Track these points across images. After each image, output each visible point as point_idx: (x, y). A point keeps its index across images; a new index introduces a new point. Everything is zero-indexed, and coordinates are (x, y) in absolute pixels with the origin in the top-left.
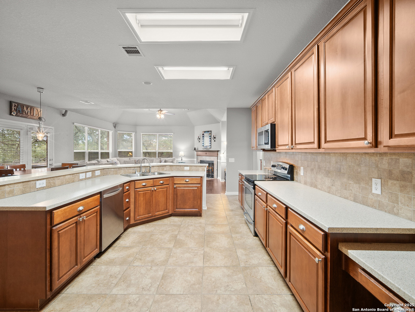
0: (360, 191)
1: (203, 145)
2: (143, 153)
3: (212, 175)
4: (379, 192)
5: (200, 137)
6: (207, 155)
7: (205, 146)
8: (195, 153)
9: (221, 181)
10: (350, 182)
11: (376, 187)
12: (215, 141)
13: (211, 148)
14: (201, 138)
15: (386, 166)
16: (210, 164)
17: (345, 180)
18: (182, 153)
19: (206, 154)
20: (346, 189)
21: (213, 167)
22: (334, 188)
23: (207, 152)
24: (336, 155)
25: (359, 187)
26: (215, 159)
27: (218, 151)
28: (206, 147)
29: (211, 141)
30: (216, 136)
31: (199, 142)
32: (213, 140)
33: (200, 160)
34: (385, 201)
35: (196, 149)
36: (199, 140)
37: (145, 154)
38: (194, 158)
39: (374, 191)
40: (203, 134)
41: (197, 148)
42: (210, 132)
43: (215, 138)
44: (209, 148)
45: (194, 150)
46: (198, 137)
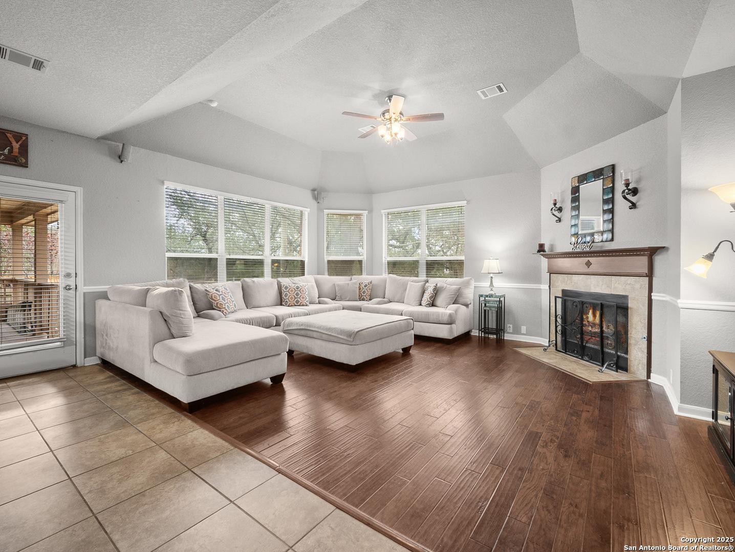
1: (573, 231)
2: (389, 263)
3: (618, 357)
5: (563, 201)
6: (593, 269)
7: (585, 235)
8: (544, 262)
9: (680, 409)
12: (634, 206)
13: (612, 240)
14: (568, 205)
16: (610, 307)
18: (491, 265)
19: (588, 264)
21: (621, 319)
23: (591, 259)
26: (637, 286)
27: (652, 252)
28: (588, 239)
29: (611, 211)
30: (639, 181)
31: (559, 220)
32: (621, 205)
33: (563, 291)
35: (546, 248)
36: (556, 213)
37: (394, 267)
38: (538, 280)
40: (575, 190)
41: (552, 247)
42: (606, 173)
43: (635, 192)
44: (602, 241)
45: (539, 251)
46: (552, 202)
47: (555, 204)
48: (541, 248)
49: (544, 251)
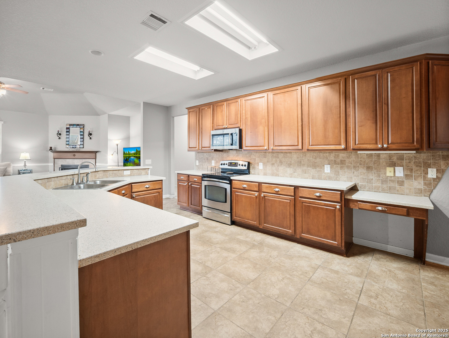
0: (317, 172)
1: (67, 143)
4: (329, 171)
5: (62, 131)
6: (76, 157)
7: (72, 145)
8: (52, 154)
10: (309, 169)
11: (327, 169)
12: (91, 138)
13: (83, 148)
14: (64, 133)
15: (333, 158)
17: (305, 168)
19: (74, 156)
20: (306, 173)
22: (295, 174)
23: (75, 154)
24: (297, 153)
25: (316, 171)
26: (92, 162)
27: (96, 152)
30: (92, 132)
31: (60, 138)
32: (87, 138)
33: (62, 165)
34: (332, 175)
36: (58, 135)
38: (47, 162)
39: (326, 171)
40: (68, 129)
41: (55, 148)
42: (81, 126)
43: (91, 134)
44: (80, 148)
45: (50, 150)
46: (57, 131)
47: (58, 132)
48: (51, 149)
49: (52, 150)
